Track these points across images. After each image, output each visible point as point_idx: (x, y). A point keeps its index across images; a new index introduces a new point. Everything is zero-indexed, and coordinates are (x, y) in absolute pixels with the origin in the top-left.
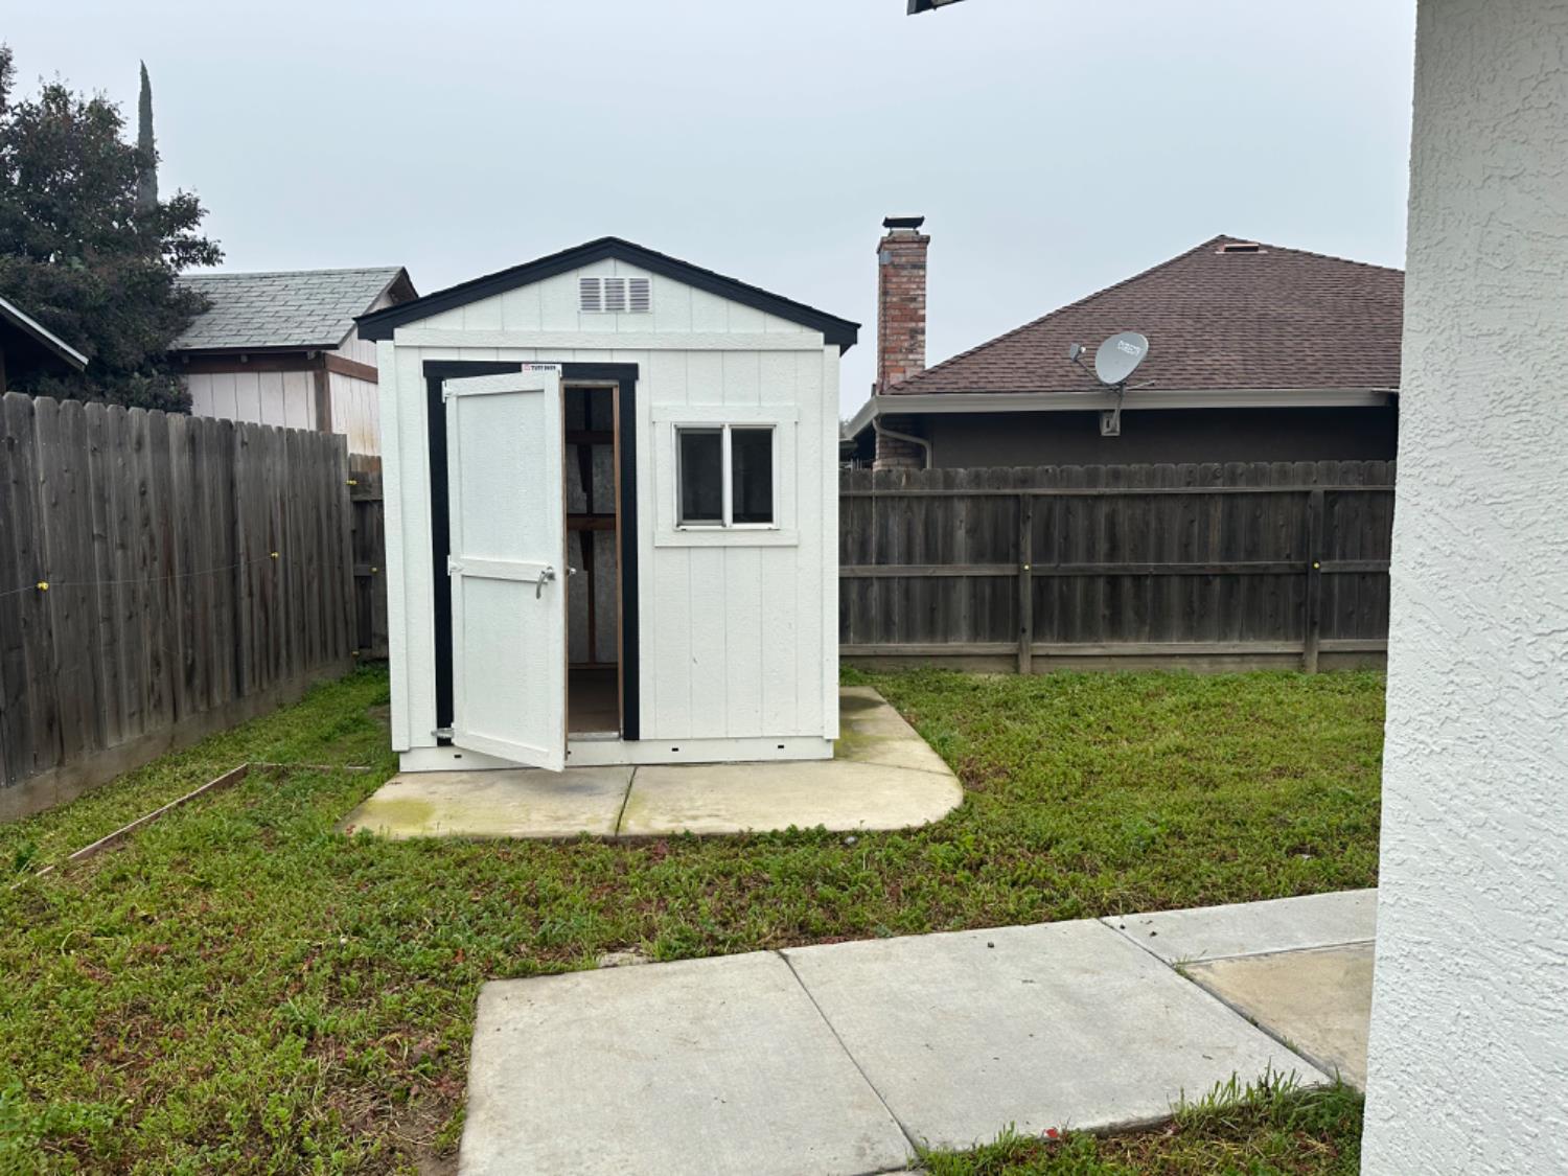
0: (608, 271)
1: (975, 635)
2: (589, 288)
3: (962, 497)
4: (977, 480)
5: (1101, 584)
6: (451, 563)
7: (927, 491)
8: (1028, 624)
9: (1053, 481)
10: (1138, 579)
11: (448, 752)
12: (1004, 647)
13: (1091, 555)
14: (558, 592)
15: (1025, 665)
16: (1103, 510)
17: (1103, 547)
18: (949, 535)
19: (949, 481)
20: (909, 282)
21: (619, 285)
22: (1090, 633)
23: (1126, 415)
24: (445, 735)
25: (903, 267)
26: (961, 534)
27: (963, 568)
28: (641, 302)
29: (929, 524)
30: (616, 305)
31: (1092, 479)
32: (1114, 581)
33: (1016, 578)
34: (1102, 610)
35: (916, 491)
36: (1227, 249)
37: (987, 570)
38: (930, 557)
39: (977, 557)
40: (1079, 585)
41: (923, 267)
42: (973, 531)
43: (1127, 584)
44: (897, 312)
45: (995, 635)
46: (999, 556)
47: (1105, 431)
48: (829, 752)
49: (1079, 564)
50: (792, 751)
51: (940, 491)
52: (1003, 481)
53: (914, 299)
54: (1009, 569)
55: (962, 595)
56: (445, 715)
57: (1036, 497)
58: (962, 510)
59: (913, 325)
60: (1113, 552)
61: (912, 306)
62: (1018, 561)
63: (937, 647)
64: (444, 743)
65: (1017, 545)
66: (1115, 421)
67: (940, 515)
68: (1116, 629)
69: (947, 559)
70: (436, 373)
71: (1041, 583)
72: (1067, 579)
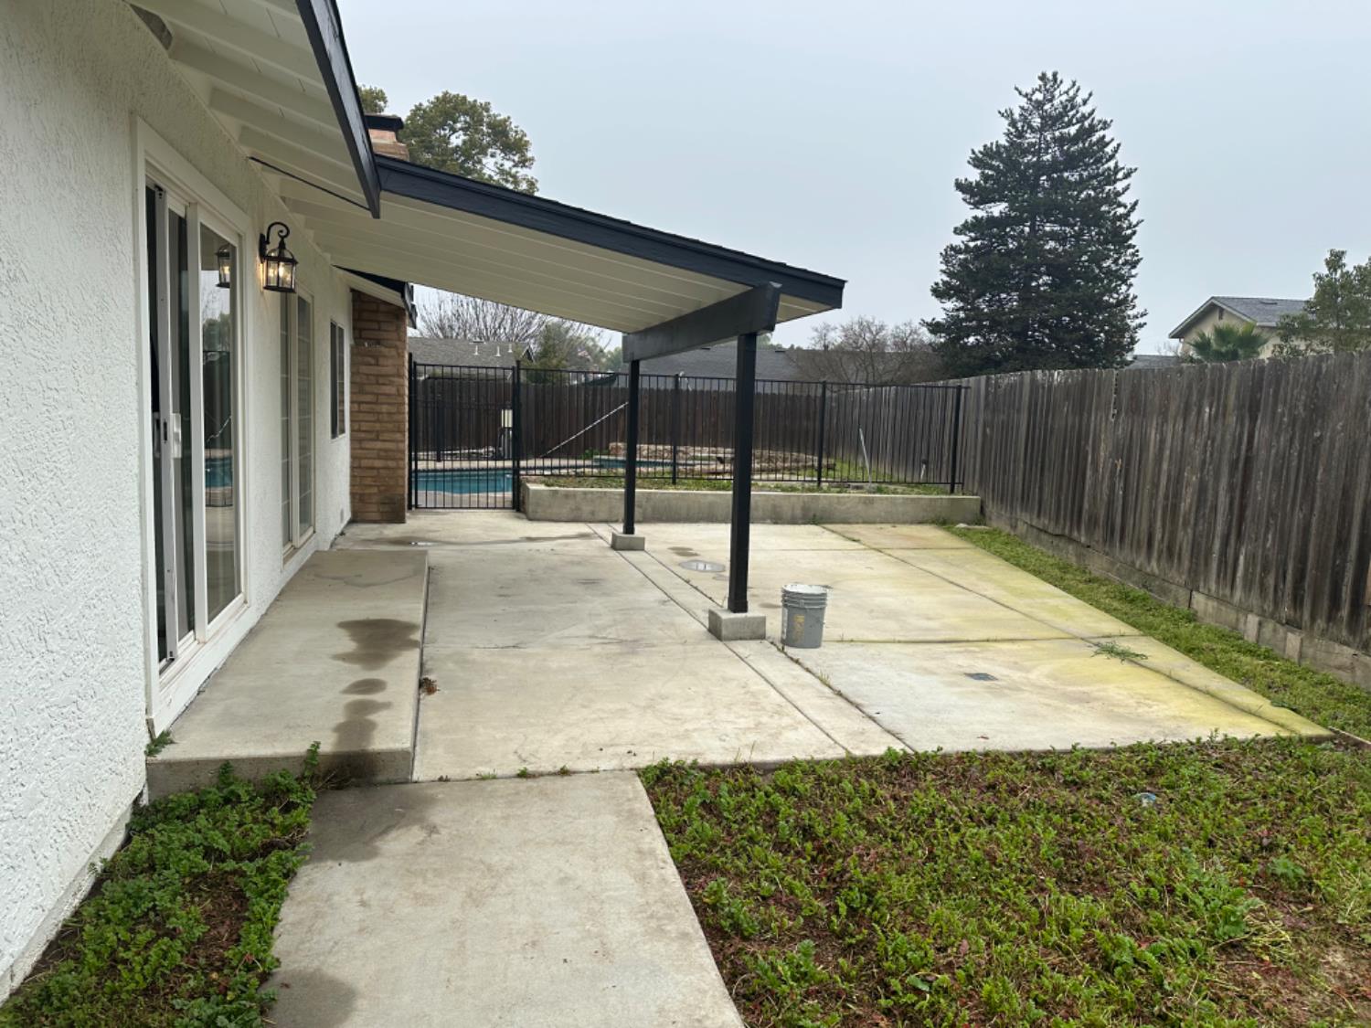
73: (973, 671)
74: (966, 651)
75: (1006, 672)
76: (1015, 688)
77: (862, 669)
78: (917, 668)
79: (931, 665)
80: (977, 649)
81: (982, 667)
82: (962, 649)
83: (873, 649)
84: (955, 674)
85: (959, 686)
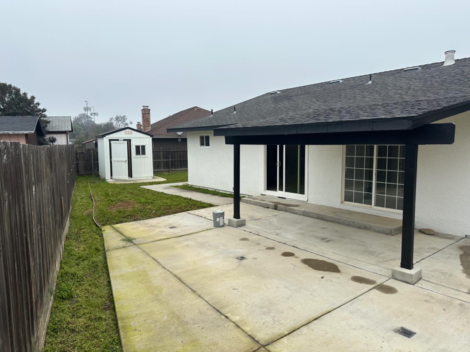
0: (128, 130)
1: (164, 168)
2: (126, 132)
3: (161, 151)
4: (163, 149)
5: (179, 162)
6: (112, 160)
7: (157, 150)
8: (170, 166)
9: (173, 149)
10: (183, 161)
11: (112, 179)
12: (168, 170)
13: (178, 158)
14: (127, 162)
15: (170, 172)
16: (179, 153)
17: (179, 157)
18: (160, 155)
19: (160, 149)
20: (148, 116)
21: (129, 131)
22: (178, 168)
23: (182, 139)
24: (111, 177)
25: (146, 114)
26: (161, 156)
27: (162, 160)
28: (131, 133)
29: (157, 154)
30: (129, 134)
31: (177, 149)
32: (180, 161)
33: (169, 161)
34: (179, 165)
35: (155, 150)
36: (197, 110)
37: (165, 160)
38: (158, 159)
39: (164, 158)
40: (176, 162)
41: (149, 114)
42: (163, 155)
43: (182, 162)
44: (146, 121)
45: (166, 168)
46: (167, 158)
47: (179, 141)
48: (152, 178)
49: (176, 159)
50: (148, 178)
51: (158, 150)
52: (166, 149)
53: (148, 119)
54: (168, 160)
55: (162, 164)
56: (111, 175)
57: (171, 151)
58: (161, 153)
59: (148, 123)
60: (180, 158)
61: (148, 120)
62: (169, 159)
63: (159, 170)
64: (111, 178)
65: (169, 157)
66: (180, 140)
67: (159, 153)
68: (181, 167)
69: (160, 159)
70: (110, 140)
71: (172, 162)
72: (175, 161)
73: (174, 229)
74: (175, 234)
75: (166, 230)
76: (165, 226)
77: (200, 223)
78: (188, 226)
79: (185, 228)
80: (172, 235)
81: (172, 230)
82: (176, 234)
83: (200, 229)
84: (178, 227)
85: (178, 224)
